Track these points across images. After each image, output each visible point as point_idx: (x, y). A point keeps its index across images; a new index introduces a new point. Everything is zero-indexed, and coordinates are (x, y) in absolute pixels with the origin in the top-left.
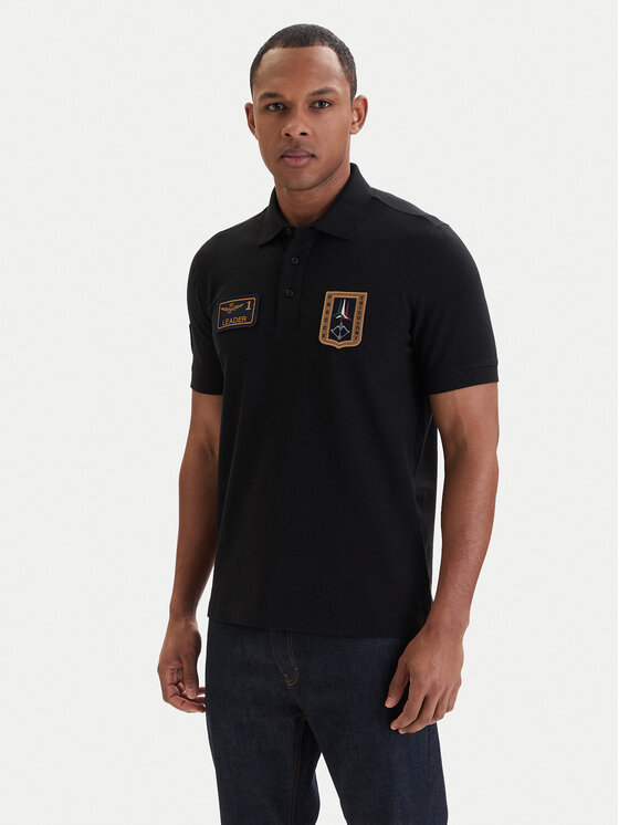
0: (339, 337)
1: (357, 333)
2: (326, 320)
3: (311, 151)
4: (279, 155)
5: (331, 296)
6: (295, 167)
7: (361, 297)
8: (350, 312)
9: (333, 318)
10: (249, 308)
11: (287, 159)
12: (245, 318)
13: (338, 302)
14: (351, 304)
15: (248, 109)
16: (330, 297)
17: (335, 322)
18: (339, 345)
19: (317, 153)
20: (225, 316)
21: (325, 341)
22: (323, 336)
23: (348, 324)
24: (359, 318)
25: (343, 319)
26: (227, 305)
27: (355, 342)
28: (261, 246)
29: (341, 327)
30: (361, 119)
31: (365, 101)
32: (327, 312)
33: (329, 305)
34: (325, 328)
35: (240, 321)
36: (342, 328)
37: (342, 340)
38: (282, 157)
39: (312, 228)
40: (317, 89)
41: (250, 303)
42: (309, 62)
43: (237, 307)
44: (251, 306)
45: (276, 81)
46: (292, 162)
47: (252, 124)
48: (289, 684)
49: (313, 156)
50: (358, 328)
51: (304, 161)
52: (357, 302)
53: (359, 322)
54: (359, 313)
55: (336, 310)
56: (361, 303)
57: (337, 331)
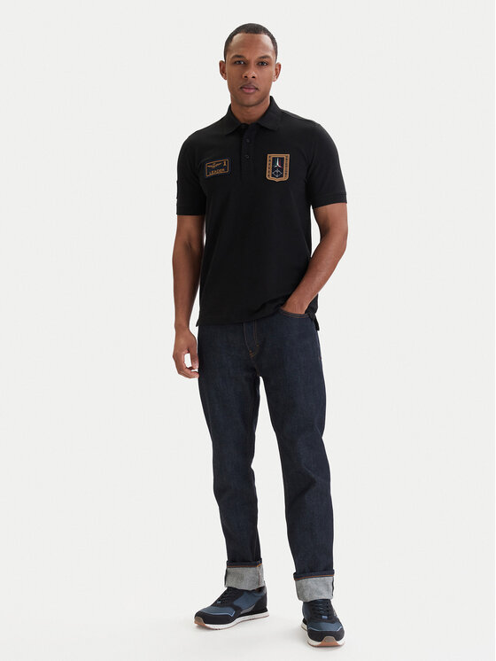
0: (277, 176)
1: (286, 174)
2: (269, 168)
3: (256, 86)
4: (239, 87)
5: (270, 157)
6: (248, 94)
7: (286, 157)
8: (281, 163)
11: (244, 89)
12: (223, 170)
13: (274, 159)
14: (282, 160)
15: (221, 63)
17: (274, 169)
18: (277, 180)
19: (259, 87)
20: (210, 169)
21: (270, 178)
22: (269, 176)
23: (281, 169)
24: (286, 167)
25: (278, 167)
26: (211, 164)
27: (285, 178)
29: (277, 171)
30: (277, 74)
31: (280, 66)
32: (269, 164)
33: (270, 161)
34: (269, 172)
35: (221, 171)
37: (279, 177)
38: (242, 88)
39: (257, 124)
40: (262, 55)
41: (226, 162)
42: (259, 41)
43: (217, 165)
44: (226, 164)
45: (241, 49)
46: (247, 91)
47: (223, 72)
48: (252, 355)
49: (257, 89)
50: (286, 171)
51: (252, 91)
52: (285, 159)
53: (286, 169)
54: (286, 164)
55: (274, 163)
56: (287, 159)
57: (276, 173)
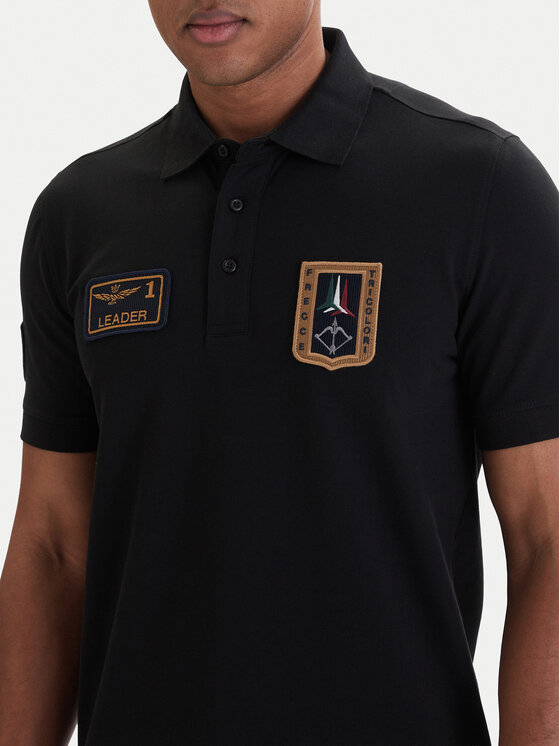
0: (333, 349)
1: (366, 340)
2: (304, 316)
3: (238, 12)
4: (182, 23)
5: (312, 270)
7: (371, 272)
8: (351, 300)
9: (319, 315)
10: (150, 295)
11: (197, 32)
12: (143, 313)
13: (326, 282)
14: (352, 284)
16: (309, 272)
17: (321, 320)
18: (333, 364)
19: (251, 16)
20: (102, 309)
21: (306, 356)
22: (301, 347)
23: (349, 323)
24: (369, 311)
25: (337, 314)
26: (107, 290)
27: (363, 357)
28: (168, 180)
29: (335, 329)
32: (306, 301)
33: (308, 287)
34: (302, 331)
35: (136, 319)
36: (336, 331)
37: (339, 353)
38: (188, 26)
39: (269, 143)
41: (154, 285)
43: (127, 292)
44: (157, 291)
46: (205, 36)
49: (245, 20)
50: (367, 330)
51: (228, 32)
52: (364, 282)
53: (369, 320)
54: (369, 301)
55: (324, 296)
56: (372, 283)
57: (327, 337)
